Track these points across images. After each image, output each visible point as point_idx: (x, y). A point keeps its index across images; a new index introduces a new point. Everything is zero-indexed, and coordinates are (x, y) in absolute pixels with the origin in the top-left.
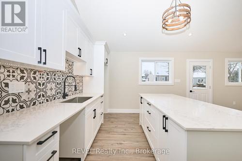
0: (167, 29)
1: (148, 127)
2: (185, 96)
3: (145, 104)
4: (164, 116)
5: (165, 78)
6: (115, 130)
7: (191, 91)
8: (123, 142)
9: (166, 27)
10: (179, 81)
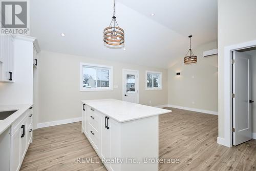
0: (107, 43)
1: (91, 132)
2: (122, 100)
3: (88, 110)
4: (106, 117)
5: (105, 83)
6: (52, 145)
7: (125, 95)
8: (65, 155)
9: (107, 41)
10: (117, 87)
